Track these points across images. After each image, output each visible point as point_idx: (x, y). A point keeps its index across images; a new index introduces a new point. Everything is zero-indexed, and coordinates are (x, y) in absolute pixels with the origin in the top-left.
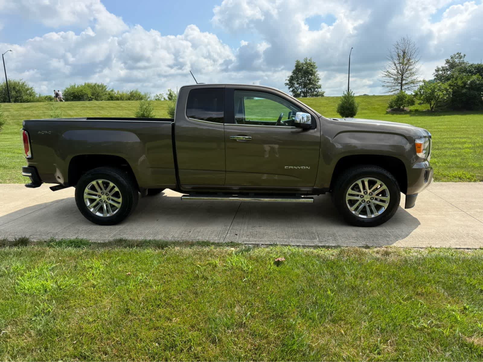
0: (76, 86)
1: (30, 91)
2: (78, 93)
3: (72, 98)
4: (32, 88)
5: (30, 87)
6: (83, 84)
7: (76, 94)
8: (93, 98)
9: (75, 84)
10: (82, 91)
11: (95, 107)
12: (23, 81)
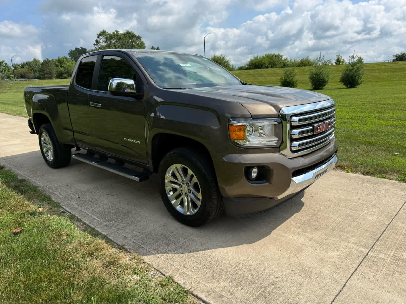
0: (258, 58)
1: (227, 63)
2: (258, 63)
3: (253, 67)
4: (228, 61)
5: (227, 60)
6: (264, 55)
7: (257, 63)
8: (269, 67)
9: (258, 55)
10: (261, 61)
11: (256, 74)
12: (223, 56)
